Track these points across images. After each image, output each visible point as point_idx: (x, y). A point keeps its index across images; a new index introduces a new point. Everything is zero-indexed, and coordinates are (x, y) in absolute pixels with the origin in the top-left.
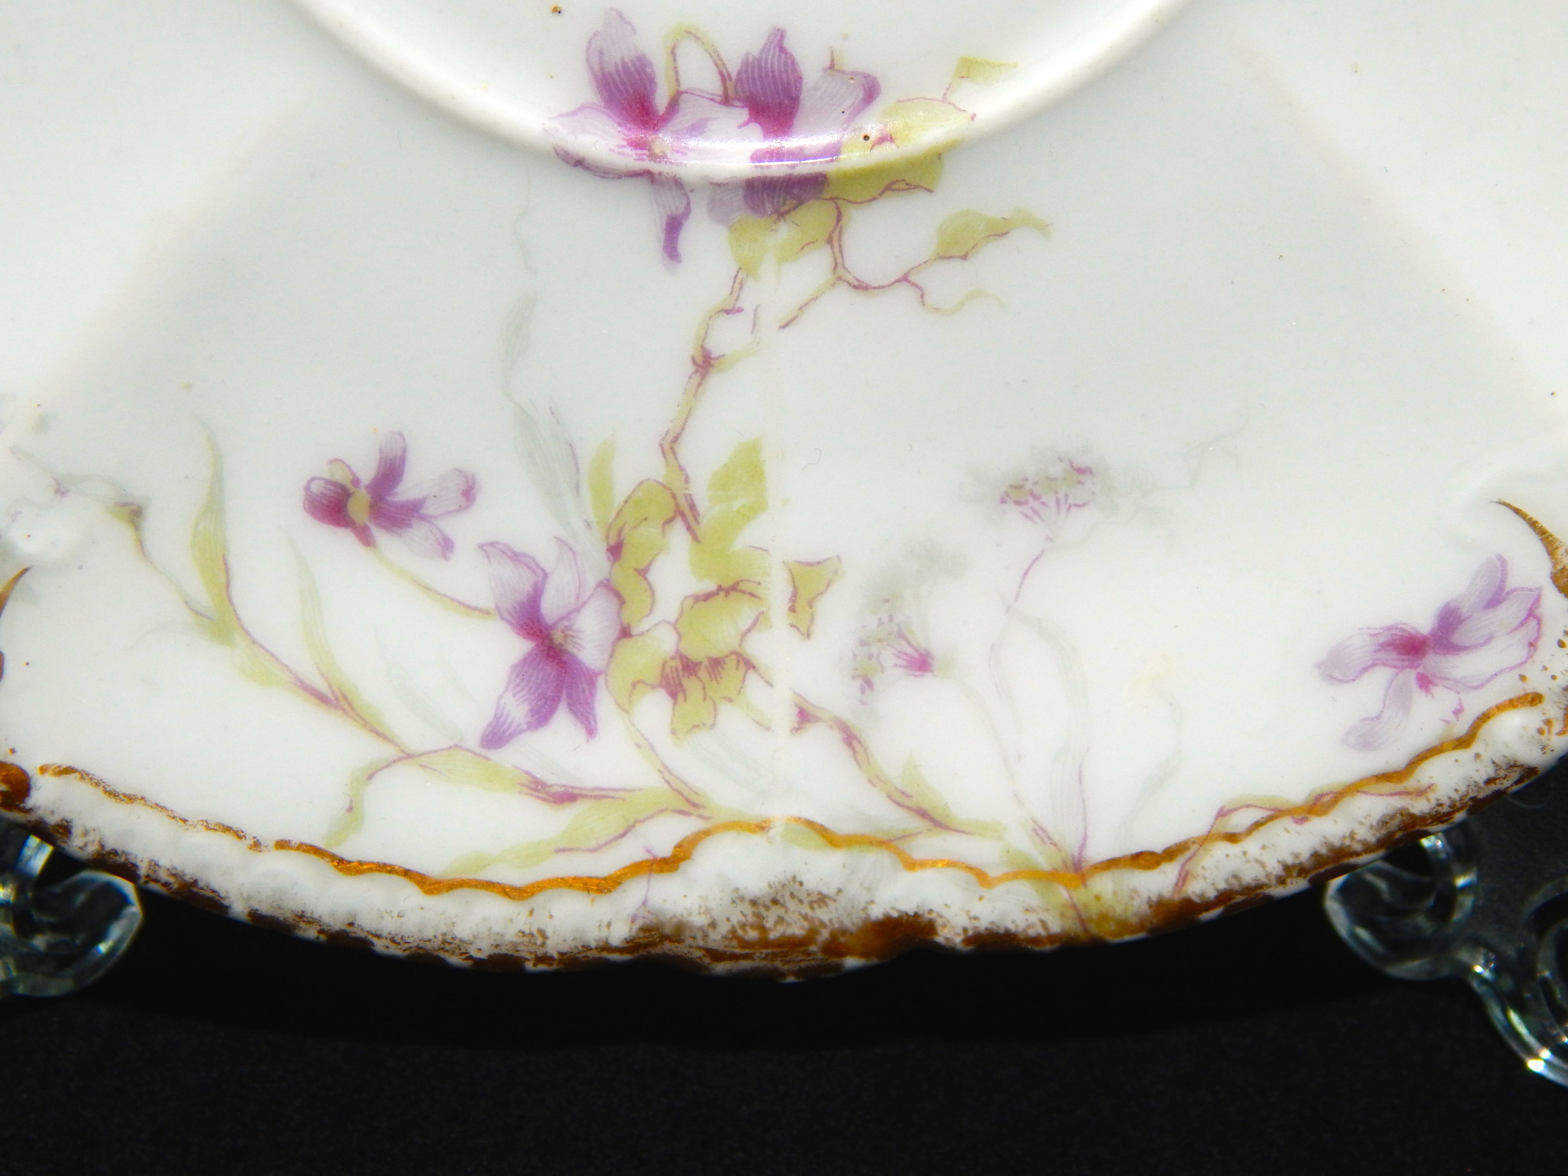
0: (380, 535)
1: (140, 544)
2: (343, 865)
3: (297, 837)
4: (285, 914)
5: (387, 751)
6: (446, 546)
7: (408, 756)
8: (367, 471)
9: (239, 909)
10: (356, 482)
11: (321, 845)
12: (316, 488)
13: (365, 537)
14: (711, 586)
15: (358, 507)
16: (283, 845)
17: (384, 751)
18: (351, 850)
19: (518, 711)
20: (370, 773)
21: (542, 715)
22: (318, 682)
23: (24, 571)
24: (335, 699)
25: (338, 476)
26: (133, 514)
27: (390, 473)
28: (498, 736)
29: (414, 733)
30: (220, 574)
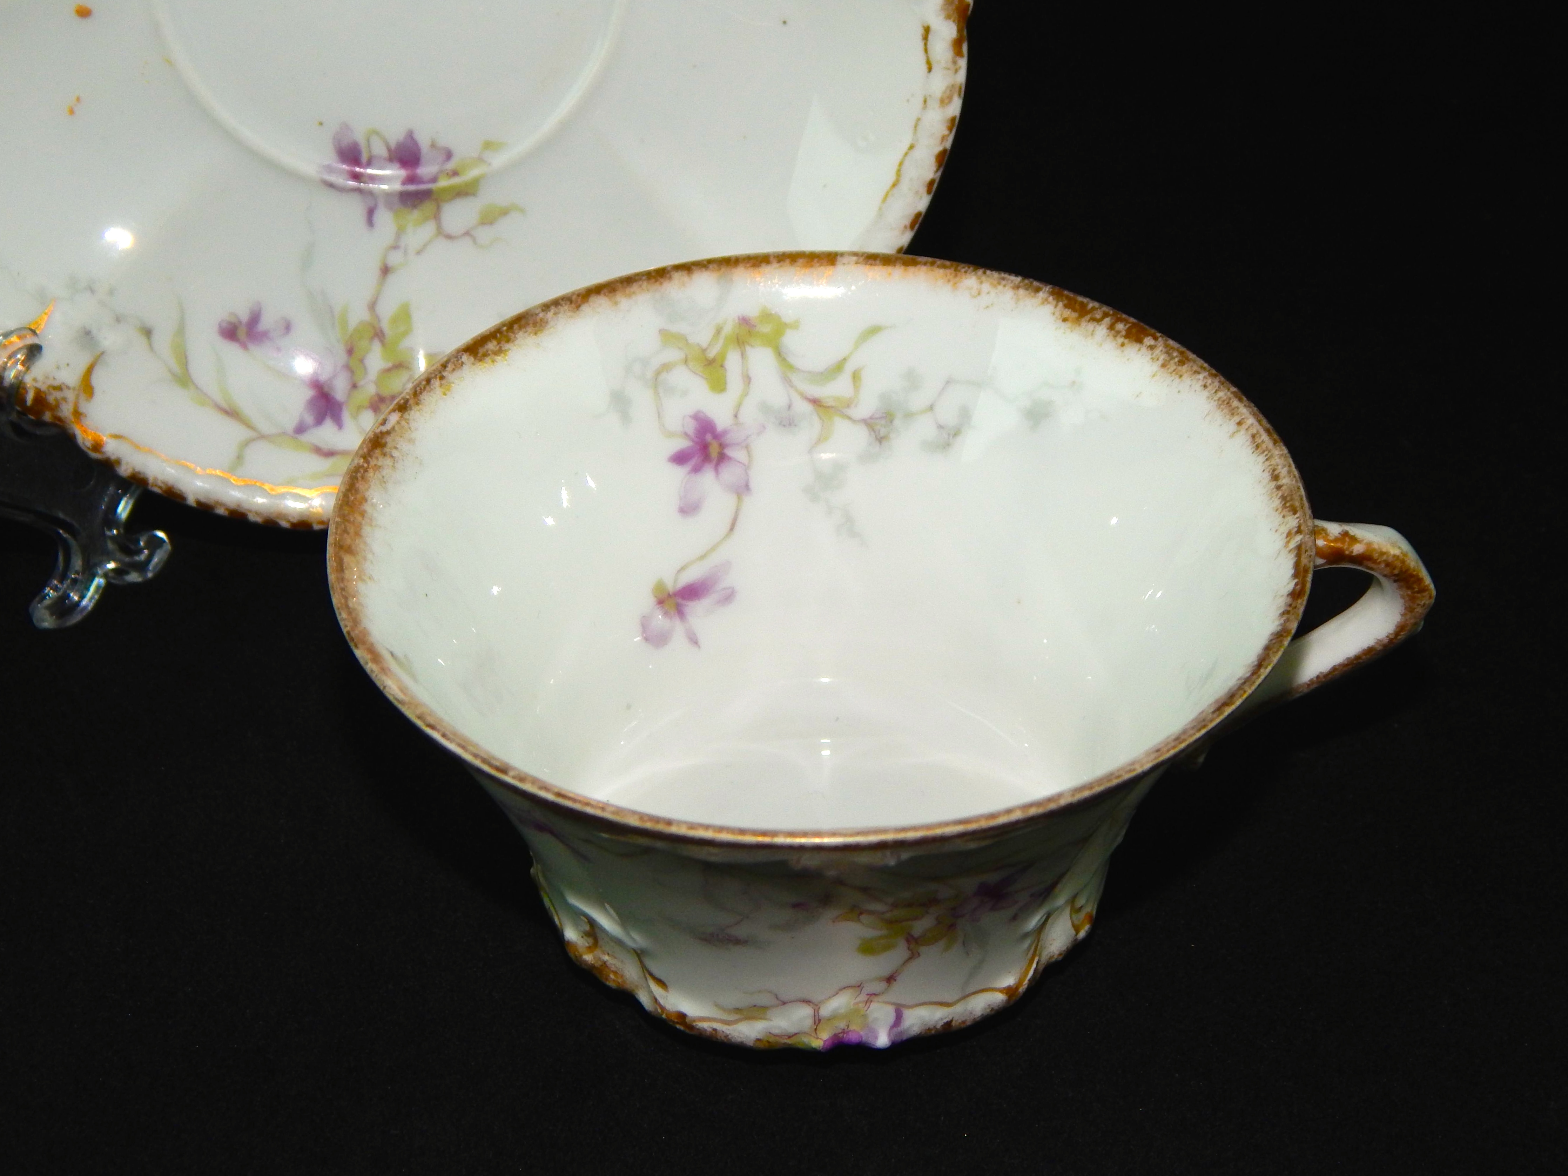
0: (250, 344)
1: (150, 345)
4: (211, 502)
5: (254, 435)
7: (262, 437)
8: (244, 316)
9: (191, 501)
10: (240, 322)
12: (224, 325)
13: (244, 346)
14: (390, 365)
15: (242, 333)
17: (251, 434)
19: (309, 419)
20: (247, 443)
21: (319, 421)
22: (225, 405)
23: (103, 353)
24: (232, 413)
25: (233, 319)
26: (148, 333)
27: (255, 319)
28: (300, 429)
29: (265, 427)
30: (183, 359)
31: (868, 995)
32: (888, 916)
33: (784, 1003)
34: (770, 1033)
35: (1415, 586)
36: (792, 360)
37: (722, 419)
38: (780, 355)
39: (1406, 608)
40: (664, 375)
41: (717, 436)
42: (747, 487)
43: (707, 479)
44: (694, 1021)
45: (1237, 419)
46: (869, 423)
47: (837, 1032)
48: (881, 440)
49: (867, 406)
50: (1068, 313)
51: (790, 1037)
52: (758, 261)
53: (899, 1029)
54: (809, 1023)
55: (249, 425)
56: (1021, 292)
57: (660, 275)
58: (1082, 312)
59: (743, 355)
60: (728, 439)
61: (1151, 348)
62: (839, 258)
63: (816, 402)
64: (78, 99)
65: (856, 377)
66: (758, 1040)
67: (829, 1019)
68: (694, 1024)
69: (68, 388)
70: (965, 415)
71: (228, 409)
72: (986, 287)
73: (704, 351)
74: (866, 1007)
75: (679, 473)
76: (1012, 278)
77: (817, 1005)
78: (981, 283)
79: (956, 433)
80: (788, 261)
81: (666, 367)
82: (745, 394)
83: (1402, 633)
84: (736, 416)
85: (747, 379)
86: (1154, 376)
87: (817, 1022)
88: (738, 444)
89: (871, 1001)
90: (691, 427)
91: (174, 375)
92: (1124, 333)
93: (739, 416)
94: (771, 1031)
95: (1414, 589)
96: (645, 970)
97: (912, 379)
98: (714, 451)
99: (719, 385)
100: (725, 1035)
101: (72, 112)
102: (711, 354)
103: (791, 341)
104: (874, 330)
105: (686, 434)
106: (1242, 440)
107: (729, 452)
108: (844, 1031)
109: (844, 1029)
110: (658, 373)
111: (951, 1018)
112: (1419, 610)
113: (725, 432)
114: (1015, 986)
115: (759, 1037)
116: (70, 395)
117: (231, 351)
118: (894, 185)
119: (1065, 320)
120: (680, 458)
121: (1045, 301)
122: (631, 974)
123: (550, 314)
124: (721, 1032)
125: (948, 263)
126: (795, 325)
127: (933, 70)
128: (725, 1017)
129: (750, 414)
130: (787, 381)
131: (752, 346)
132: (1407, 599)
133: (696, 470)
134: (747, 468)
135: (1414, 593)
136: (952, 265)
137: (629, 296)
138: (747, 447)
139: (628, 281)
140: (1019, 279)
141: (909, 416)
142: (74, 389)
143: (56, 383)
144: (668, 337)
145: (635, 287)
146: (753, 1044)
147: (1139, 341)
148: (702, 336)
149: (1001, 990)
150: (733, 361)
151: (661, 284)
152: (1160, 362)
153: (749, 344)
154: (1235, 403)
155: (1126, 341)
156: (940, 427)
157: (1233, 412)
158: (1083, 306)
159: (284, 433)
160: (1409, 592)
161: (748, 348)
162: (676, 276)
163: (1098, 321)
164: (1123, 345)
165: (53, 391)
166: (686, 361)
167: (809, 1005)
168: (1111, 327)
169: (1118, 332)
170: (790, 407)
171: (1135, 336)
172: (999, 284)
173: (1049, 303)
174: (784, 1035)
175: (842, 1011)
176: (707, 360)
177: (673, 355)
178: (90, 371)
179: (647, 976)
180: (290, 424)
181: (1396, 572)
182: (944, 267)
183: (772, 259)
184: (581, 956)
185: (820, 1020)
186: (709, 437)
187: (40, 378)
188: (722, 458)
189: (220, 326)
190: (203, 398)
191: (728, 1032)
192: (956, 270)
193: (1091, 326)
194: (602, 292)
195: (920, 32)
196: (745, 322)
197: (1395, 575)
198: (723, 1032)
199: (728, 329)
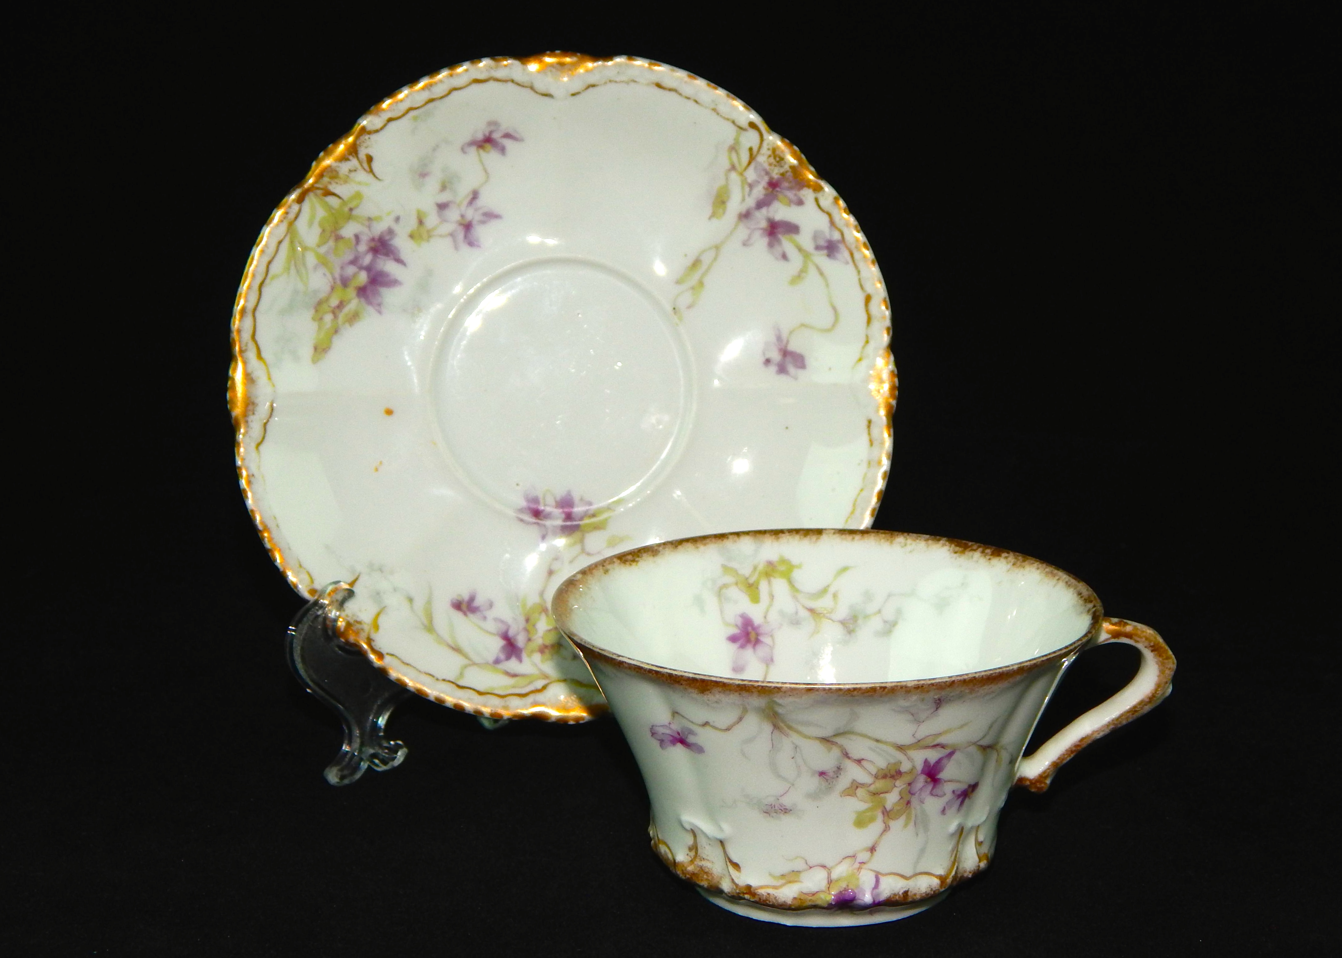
0: (468, 613)
1: (411, 607)
2: (459, 686)
3: (448, 678)
5: (471, 663)
6: (485, 618)
7: (474, 664)
8: (466, 597)
10: (464, 601)
11: (453, 681)
12: (454, 601)
13: (465, 614)
15: (464, 607)
16: (444, 680)
17: (468, 662)
18: (461, 683)
19: (502, 656)
20: (466, 667)
21: (508, 658)
22: (453, 646)
23: (385, 607)
24: (457, 649)
25: (460, 599)
26: (411, 600)
27: (472, 599)
28: (497, 661)
29: (477, 659)
30: (430, 618)
31: (860, 863)
32: (872, 788)
33: (811, 868)
34: (802, 892)
35: (1164, 655)
36: (798, 586)
37: (757, 619)
38: (791, 582)
39: (1160, 671)
40: (724, 591)
41: (755, 629)
42: (772, 660)
43: (748, 653)
44: (756, 889)
45: (1057, 578)
46: (843, 623)
47: (842, 890)
48: (850, 632)
49: (842, 612)
50: (957, 549)
51: (814, 894)
52: (777, 533)
53: (877, 891)
54: (824, 884)
55: (466, 656)
56: (930, 542)
57: (721, 537)
58: (965, 548)
59: (769, 582)
60: (762, 630)
61: (1006, 558)
62: (824, 531)
63: (811, 611)
64: (381, 463)
65: (835, 596)
66: (795, 898)
67: (837, 881)
68: (756, 891)
69: (365, 623)
70: (899, 612)
71: (454, 647)
72: (909, 541)
73: (747, 579)
74: (858, 873)
75: (733, 647)
76: (925, 536)
77: (830, 870)
78: (907, 539)
79: (894, 624)
80: (794, 532)
81: (725, 586)
82: (771, 605)
83: (1159, 689)
84: (765, 617)
85: (772, 597)
86: (1009, 570)
87: (830, 882)
88: (767, 634)
89: (861, 868)
90: (739, 621)
91: (423, 624)
92: (990, 553)
93: (767, 618)
94: (803, 891)
95: (1163, 656)
96: (727, 858)
97: (868, 596)
98: (753, 636)
99: (755, 599)
100: (774, 897)
101: (377, 470)
102: (751, 581)
103: (797, 575)
104: (845, 569)
105: (737, 626)
106: (1061, 584)
107: (761, 638)
108: (846, 890)
109: (845, 888)
110: (721, 589)
111: (907, 889)
112: (1167, 672)
113: (759, 626)
114: (944, 877)
115: (795, 896)
116: (366, 627)
117: (457, 616)
118: (852, 513)
119: (956, 553)
120: (733, 639)
121: (943, 545)
122: (717, 870)
123: (661, 548)
124: (772, 895)
125: (887, 531)
126: (799, 567)
127: (874, 445)
128: (775, 883)
129: (773, 616)
130: (795, 598)
131: (775, 577)
132: (1160, 664)
133: (742, 647)
134: (772, 648)
135: (1163, 659)
136: (889, 533)
137: (705, 545)
138: (772, 636)
139: (703, 539)
140: (928, 536)
141: (867, 617)
142: (368, 624)
143: (358, 620)
144: (726, 569)
145: (708, 540)
146: (792, 902)
147: (999, 555)
148: (746, 571)
149: (937, 876)
150: (763, 586)
151: (723, 540)
152: (1012, 564)
153: (773, 576)
154: (1056, 571)
155: (991, 557)
156: (885, 622)
157: (1054, 575)
158: (965, 544)
159: (487, 663)
160: (1161, 659)
161: (772, 579)
162: (731, 537)
163: (975, 550)
164: (990, 559)
165: (356, 623)
166: (736, 584)
167: (825, 869)
168: (983, 552)
169: (987, 554)
170: (797, 613)
171: (997, 553)
172: (917, 539)
173: (946, 545)
174: (810, 893)
175: (844, 874)
176: (749, 584)
177: (729, 579)
178: (378, 615)
179: (728, 863)
180: (491, 658)
181: (1152, 644)
182: (885, 533)
183: (785, 532)
184: (686, 868)
185: (831, 881)
186: (750, 629)
187: (350, 614)
188: (757, 642)
189: (451, 601)
190: (440, 640)
191: (776, 895)
192: (892, 534)
193: (971, 553)
194: (690, 541)
195: (866, 423)
196: (770, 564)
197: (1151, 646)
198: (774, 895)
199: (761, 567)
